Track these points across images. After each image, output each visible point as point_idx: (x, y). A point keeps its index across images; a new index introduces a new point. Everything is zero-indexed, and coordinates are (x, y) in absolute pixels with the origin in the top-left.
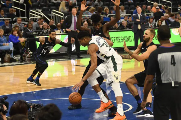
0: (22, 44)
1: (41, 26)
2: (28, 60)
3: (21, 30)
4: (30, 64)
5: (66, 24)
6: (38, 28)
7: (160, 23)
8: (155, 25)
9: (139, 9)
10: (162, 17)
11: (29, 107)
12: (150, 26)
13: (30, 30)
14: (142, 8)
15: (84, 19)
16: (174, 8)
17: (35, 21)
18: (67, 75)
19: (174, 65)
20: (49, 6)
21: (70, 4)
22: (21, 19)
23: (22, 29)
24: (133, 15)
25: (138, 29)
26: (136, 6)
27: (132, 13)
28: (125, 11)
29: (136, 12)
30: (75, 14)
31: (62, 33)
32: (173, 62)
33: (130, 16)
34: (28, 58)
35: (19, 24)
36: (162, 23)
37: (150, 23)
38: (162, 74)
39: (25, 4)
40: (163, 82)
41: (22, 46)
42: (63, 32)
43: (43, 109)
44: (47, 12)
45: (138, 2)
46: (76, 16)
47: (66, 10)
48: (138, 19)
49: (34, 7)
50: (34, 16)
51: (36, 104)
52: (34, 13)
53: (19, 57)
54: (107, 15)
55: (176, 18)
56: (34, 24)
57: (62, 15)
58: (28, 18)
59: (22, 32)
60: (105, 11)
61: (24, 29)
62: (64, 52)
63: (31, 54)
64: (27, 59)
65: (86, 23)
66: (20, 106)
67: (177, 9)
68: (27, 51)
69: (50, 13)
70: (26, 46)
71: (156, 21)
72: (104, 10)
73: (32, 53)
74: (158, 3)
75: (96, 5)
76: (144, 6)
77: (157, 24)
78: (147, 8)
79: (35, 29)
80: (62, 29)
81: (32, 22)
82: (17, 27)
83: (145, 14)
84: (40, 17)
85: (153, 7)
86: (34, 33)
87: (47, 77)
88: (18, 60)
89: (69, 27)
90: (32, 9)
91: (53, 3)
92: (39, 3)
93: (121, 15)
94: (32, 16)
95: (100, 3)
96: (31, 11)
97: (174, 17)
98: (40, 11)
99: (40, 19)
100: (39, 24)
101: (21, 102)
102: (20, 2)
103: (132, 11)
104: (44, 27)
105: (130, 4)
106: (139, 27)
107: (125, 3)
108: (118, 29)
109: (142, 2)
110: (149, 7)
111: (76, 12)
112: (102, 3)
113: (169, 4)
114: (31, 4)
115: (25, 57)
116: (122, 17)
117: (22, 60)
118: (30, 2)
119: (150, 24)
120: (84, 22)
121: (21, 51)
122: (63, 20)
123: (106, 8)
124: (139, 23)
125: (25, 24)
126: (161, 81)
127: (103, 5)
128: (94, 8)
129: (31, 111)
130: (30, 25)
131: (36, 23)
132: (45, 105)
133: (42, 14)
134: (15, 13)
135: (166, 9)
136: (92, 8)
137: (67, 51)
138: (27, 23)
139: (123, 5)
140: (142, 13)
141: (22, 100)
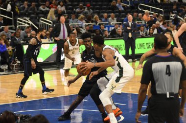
0: (9, 53)
1: (29, 35)
2: (16, 70)
3: (8, 39)
4: (18, 74)
5: (55, 32)
6: (26, 37)
7: (151, 31)
8: (146, 33)
9: (130, 17)
10: (154, 25)
11: (16, 118)
12: (141, 34)
13: (17, 39)
14: (133, 16)
15: (74, 27)
16: (166, 15)
17: (23, 30)
18: (56, 85)
19: (169, 75)
20: (37, 14)
21: (59, 12)
22: (8, 28)
23: (10, 37)
24: (124, 23)
25: (129, 37)
26: (127, 14)
27: (123, 21)
28: (115, 19)
29: (127, 20)
30: (64, 22)
31: (51, 42)
32: (168, 72)
33: (120, 24)
34: (16, 67)
35: (6, 33)
36: (153, 32)
37: (141, 31)
38: (157, 84)
39: (12, 12)
40: (158, 92)
41: (9, 56)
42: (52, 40)
43: (31, 120)
44: (35, 20)
45: (129, 10)
46: (64, 24)
47: (55, 18)
48: (129, 27)
49: (21, 15)
50: (21, 24)
51: (24, 115)
52: (21, 21)
53: (7, 67)
54: (97, 23)
55: (168, 26)
56: (22, 32)
57: (50, 23)
58: (16, 26)
59: (10, 40)
60: (95, 19)
61: (12, 37)
62: (53, 62)
63: (18, 64)
64: (14, 68)
65: (75, 31)
66: (7, 117)
67: (169, 17)
68: (15, 61)
69: (39, 21)
70: (14, 56)
71: (147, 29)
72: (94, 17)
73: (20, 62)
74: (149, 11)
75: (86, 13)
76: (135, 14)
77: (148, 32)
78: (138, 16)
79: (23, 37)
80: (51, 37)
81: (19, 31)
82: (4, 35)
83: (137, 22)
84: (28, 25)
85: (145, 15)
86: (22, 42)
87: (36, 86)
88: (6, 70)
89: (57, 36)
90: (19, 17)
91: (41, 10)
92: (27, 11)
93: (111, 23)
94: (20, 24)
95: (90, 11)
96: (19, 19)
97: (166, 25)
98: (28, 19)
99: (28, 27)
100: (27, 32)
101: (7, 113)
102: (7, 10)
103: (123, 18)
104: (32, 35)
105: (120, 12)
106: (130, 35)
107: (115, 10)
108: (108, 37)
109: (133, 10)
110: (140, 14)
111: (64, 20)
112: (91, 11)
113: (160, 12)
114: (18, 12)
115: (13, 66)
116: (113, 25)
117: (9, 70)
118: (17, 10)
119: (141, 33)
120: (74, 30)
121: (8, 61)
122: (51, 29)
123: (96, 16)
124: (130, 31)
125: (12, 33)
126: (156, 91)
127: (93, 13)
128: (84, 16)
129: (19, 122)
130: (18, 33)
131: (24, 31)
132: (33, 115)
133: (30, 22)
134: (2, 22)
135: (158, 17)
136: (82, 16)
137: (55, 60)
138: (14, 31)
139: (114, 13)
140: (133, 20)
141: (9, 111)
